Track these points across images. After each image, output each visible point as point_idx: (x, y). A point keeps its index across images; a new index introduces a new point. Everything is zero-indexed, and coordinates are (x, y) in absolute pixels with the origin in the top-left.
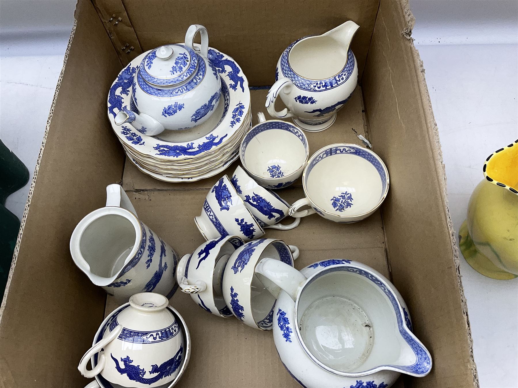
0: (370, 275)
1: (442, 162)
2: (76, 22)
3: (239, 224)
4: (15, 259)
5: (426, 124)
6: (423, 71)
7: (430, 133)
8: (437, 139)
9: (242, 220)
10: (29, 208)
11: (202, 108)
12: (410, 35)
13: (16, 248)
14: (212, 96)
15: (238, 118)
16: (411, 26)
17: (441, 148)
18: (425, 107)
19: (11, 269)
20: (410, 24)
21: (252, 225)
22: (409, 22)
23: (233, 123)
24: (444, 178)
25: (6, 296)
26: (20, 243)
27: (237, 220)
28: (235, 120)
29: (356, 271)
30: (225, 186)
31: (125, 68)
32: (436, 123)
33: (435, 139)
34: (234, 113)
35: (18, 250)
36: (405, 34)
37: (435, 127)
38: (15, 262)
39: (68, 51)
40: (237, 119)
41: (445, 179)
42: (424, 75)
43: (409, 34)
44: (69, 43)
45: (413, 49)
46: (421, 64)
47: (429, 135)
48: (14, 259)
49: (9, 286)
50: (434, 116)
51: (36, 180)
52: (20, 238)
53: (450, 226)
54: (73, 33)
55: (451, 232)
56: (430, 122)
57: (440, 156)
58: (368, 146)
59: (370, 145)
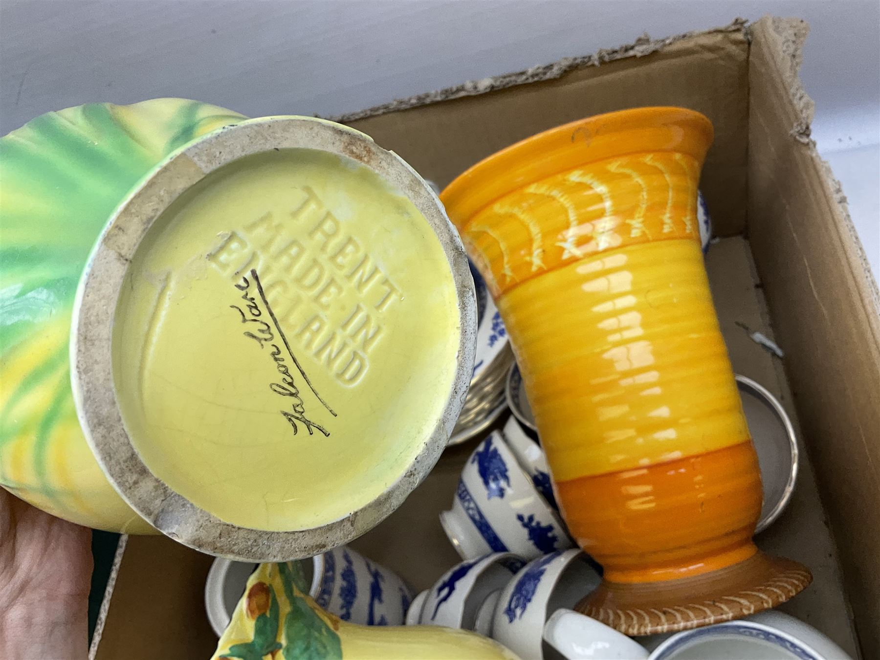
3: (525, 525)
5: (864, 307)
6: (843, 200)
9: (531, 518)
12: (808, 136)
15: (501, 329)
16: (808, 117)
20: (804, 115)
21: (550, 528)
22: (802, 111)
23: (493, 339)
27: (520, 518)
28: (496, 334)
29: (758, 635)
30: (495, 451)
34: (495, 321)
36: (797, 134)
40: (499, 331)
42: (846, 207)
43: (806, 132)
45: (817, 160)
46: (838, 187)
47: (872, 329)
50: (878, 290)
56: (869, 302)
58: (774, 354)
59: (779, 352)
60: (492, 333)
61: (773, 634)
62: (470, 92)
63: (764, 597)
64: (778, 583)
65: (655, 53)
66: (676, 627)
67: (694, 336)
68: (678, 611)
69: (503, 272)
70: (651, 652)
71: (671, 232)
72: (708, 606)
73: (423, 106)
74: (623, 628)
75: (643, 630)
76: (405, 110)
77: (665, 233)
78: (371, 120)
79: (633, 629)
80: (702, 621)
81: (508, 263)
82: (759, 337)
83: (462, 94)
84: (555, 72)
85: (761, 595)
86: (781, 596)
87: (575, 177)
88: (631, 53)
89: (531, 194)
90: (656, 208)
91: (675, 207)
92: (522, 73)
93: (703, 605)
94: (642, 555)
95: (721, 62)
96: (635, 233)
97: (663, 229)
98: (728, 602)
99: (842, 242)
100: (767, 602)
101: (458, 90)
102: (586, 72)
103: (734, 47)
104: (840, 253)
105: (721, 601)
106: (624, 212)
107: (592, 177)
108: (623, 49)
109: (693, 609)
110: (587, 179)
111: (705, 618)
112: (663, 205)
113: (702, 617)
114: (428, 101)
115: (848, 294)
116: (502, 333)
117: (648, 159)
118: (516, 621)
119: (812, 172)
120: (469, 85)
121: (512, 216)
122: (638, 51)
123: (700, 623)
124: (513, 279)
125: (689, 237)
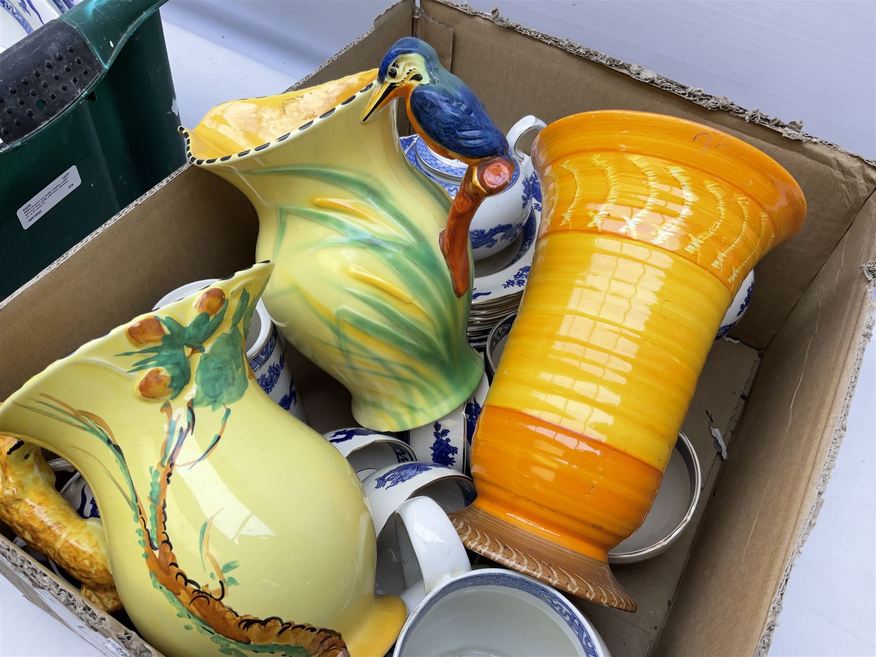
0: (585, 635)
1: (820, 493)
2: (372, 30)
3: (437, 435)
4: (64, 258)
6: (868, 336)
7: (826, 436)
8: (832, 451)
9: (445, 432)
10: (134, 208)
11: (476, 233)
13: (76, 245)
14: (500, 225)
15: (522, 280)
17: (833, 471)
18: (839, 391)
19: (48, 268)
21: (454, 450)
23: (510, 283)
24: (809, 521)
25: (13, 298)
26: (86, 243)
27: (437, 426)
28: (515, 281)
29: (566, 614)
31: (406, 138)
32: (845, 426)
33: (830, 448)
34: (521, 272)
35: (77, 250)
36: (867, 270)
37: (839, 430)
38: (61, 263)
39: (336, 57)
40: (520, 281)
41: (810, 523)
42: (867, 343)
44: (345, 49)
46: (871, 324)
47: (822, 437)
48: (62, 259)
49: (27, 287)
50: (847, 413)
51: (170, 180)
52: (91, 237)
53: (774, 608)
54: (358, 40)
55: (768, 621)
56: (835, 417)
57: (824, 481)
58: (719, 454)
59: (725, 455)
60: (512, 279)
61: (579, 620)
62: (631, 73)
63: (591, 589)
64: (608, 590)
65: (799, 141)
66: (507, 562)
67: (678, 361)
68: (517, 552)
69: (563, 214)
70: (473, 568)
71: (717, 269)
72: (543, 565)
73: (586, 60)
74: (465, 538)
75: (479, 548)
76: (570, 54)
77: (712, 267)
78: (538, 44)
79: (472, 543)
80: (529, 571)
81: (572, 209)
82: (716, 432)
83: (625, 71)
84: (710, 104)
85: (589, 586)
86: (604, 599)
87: (675, 171)
88: (780, 130)
89: (630, 161)
90: (718, 241)
91: (734, 253)
92: (684, 88)
93: (540, 562)
94: (518, 497)
95: (844, 187)
96: (690, 249)
97: (713, 262)
98: (560, 573)
99: (844, 364)
100: (591, 594)
101: (623, 66)
102: (734, 121)
103: (863, 181)
104: (837, 372)
105: (556, 568)
106: (693, 226)
107: (688, 181)
108: (775, 122)
109: (529, 559)
110: (683, 180)
111: (534, 570)
112: (725, 245)
113: (533, 569)
114: (594, 58)
115: (821, 406)
116: (520, 283)
117: (740, 199)
118: (382, 489)
119: (858, 304)
120: (634, 68)
121: (603, 172)
122: (786, 132)
123: (527, 572)
124: (567, 224)
125: (728, 286)
